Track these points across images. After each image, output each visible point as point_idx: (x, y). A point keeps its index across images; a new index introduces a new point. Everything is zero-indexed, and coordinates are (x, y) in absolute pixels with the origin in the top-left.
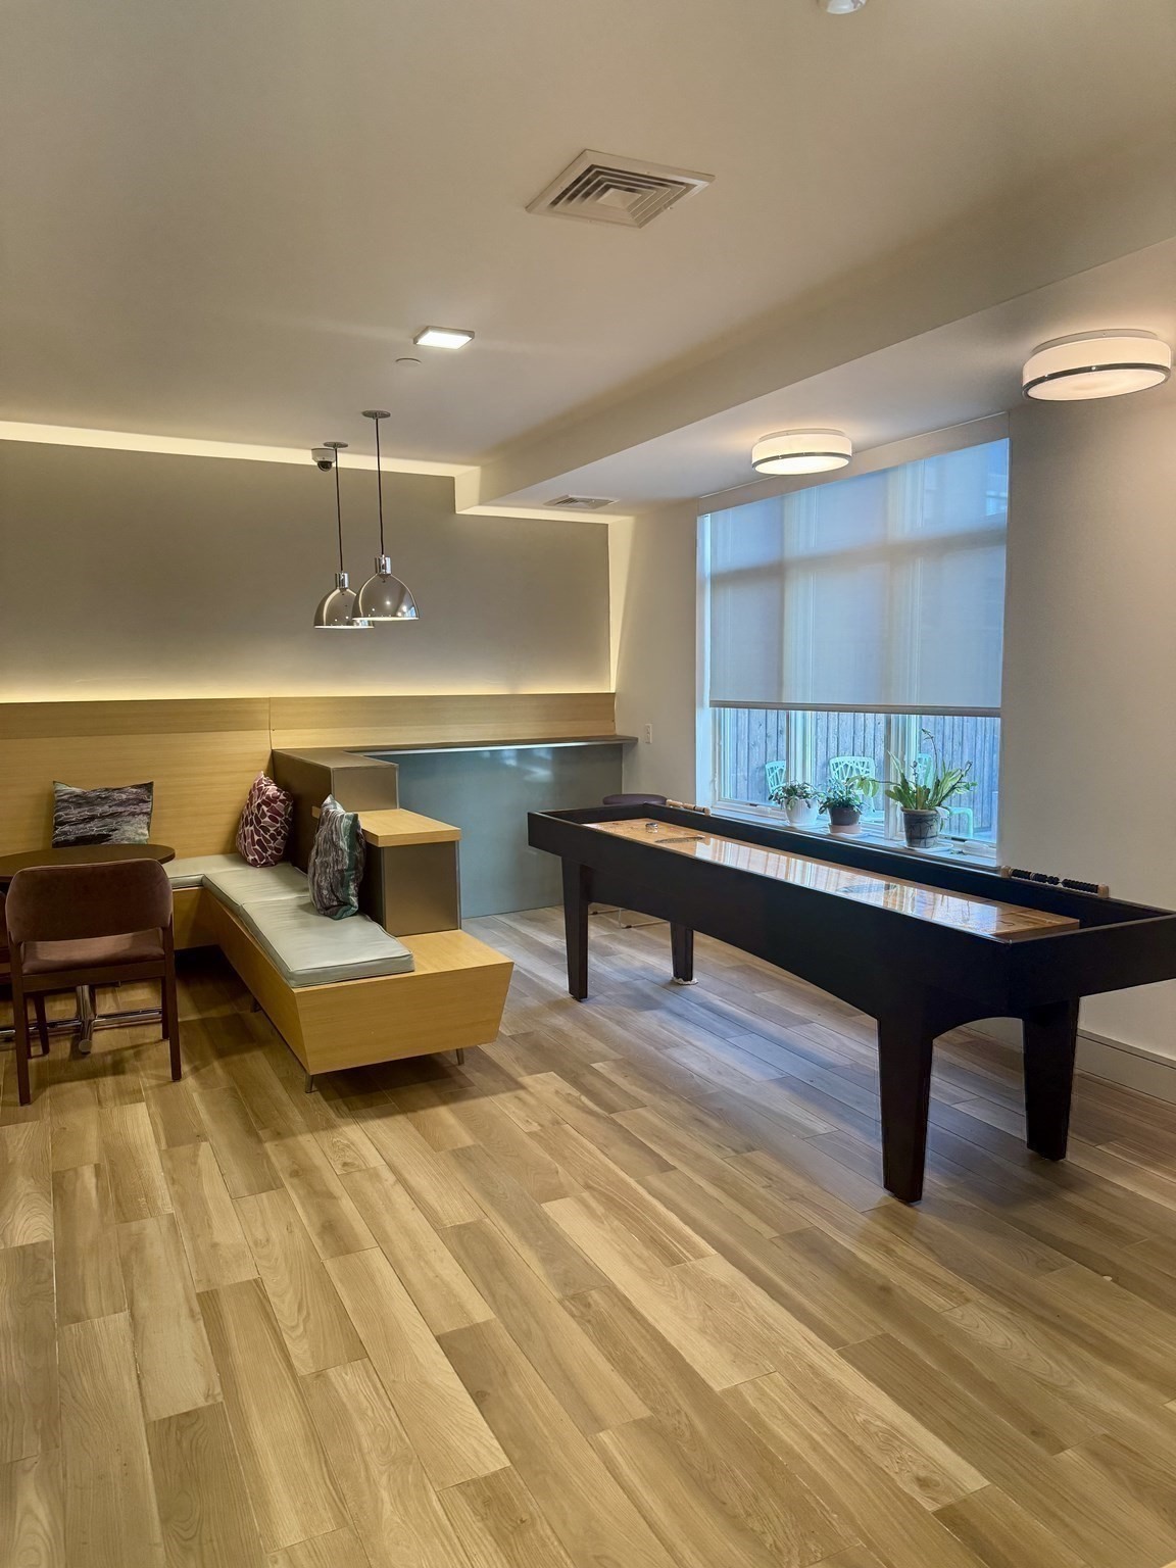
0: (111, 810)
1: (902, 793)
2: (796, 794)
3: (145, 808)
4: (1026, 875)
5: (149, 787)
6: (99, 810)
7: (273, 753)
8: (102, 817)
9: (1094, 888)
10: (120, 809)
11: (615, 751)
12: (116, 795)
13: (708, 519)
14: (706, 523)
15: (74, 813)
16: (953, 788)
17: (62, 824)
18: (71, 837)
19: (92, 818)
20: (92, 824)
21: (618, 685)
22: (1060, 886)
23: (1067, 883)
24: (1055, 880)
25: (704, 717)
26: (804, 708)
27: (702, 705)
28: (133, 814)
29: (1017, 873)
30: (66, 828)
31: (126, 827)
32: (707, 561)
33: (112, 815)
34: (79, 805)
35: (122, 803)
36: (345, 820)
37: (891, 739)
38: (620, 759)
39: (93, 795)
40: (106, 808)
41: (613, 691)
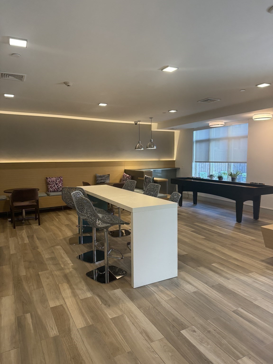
0: (105, 178)
1: (231, 175)
2: (212, 176)
3: (109, 178)
4: (253, 183)
5: (109, 175)
6: (103, 178)
7: (125, 170)
8: (103, 179)
9: (263, 184)
10: (106, 178)
11: (175, 170)
12: (105, 176)
13: (195, 131)
14: (195, 132)
15: (100, 179)
16: (239, 174)
17: (98, 180)
18: (99, 182)
19: (102, 179)
20: (102, 180)
21: (176, 159)
22: (258, 184)
23: (259, 184)
24: (257, 183)
25: (194, 164)
26: (212, 162)
27: (193, 162)
28: (108, 179)
29: (252, 183)
30: (99, 181)
31: (107, 181)
32: (195, 139)
33: (105, 179)
34: (100, 177)
35: (106, 177)
36: (152, 178)
37: (229, 167)
38: (176, 172)
39: (102, 176)
40: (104, 178)
41: (175, 160)
